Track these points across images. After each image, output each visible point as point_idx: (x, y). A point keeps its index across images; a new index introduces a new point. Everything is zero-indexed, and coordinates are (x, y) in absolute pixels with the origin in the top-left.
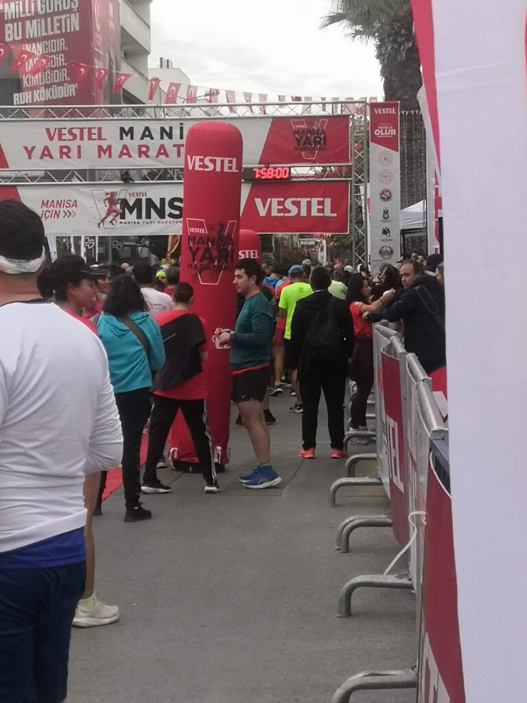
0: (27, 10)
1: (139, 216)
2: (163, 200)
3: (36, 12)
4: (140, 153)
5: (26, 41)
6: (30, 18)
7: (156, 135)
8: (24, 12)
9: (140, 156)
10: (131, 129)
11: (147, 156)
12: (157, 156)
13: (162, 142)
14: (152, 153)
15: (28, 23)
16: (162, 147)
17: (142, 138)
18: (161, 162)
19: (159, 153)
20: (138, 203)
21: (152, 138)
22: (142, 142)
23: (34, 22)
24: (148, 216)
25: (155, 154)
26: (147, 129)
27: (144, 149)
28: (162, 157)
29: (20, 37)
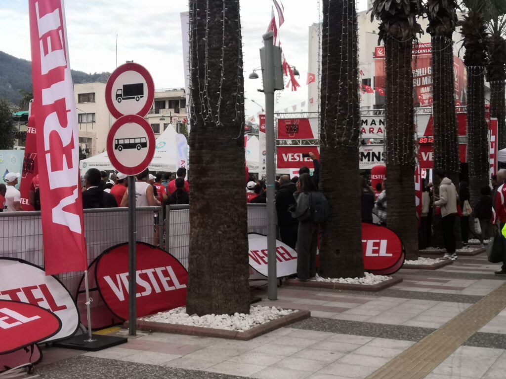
0: (423, 73)
1: (369, 160)
2: (379, 153)
3: (427, 73)
4: (370, 132)
5: (422, 86)
6: (424, 76)
7: (377, 123)
8: (422, 74)
9: (370, 133)
10: (366, 121)
11: (373, 133)
12: (377, 133)
13: (380, 126)
14: (375, 131)
15: (423, 78)
16: (380, 129)
17: (371, 125)
18: (379, 135)
19: (378, 132)
20: (368, 154)
21: (375, 125)
22: (371, 127)
23: (426, 78)
24: (373, 160)
25: (377, 132)
26: (373, 121)
27: (372, 130)
28: (380, 133)
29: (419, 85)
